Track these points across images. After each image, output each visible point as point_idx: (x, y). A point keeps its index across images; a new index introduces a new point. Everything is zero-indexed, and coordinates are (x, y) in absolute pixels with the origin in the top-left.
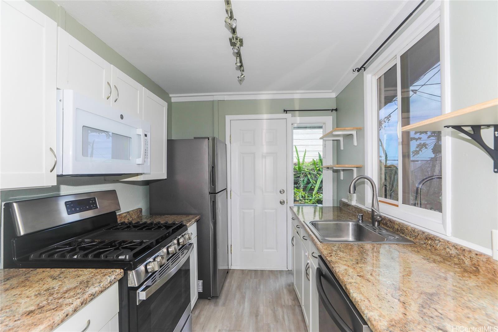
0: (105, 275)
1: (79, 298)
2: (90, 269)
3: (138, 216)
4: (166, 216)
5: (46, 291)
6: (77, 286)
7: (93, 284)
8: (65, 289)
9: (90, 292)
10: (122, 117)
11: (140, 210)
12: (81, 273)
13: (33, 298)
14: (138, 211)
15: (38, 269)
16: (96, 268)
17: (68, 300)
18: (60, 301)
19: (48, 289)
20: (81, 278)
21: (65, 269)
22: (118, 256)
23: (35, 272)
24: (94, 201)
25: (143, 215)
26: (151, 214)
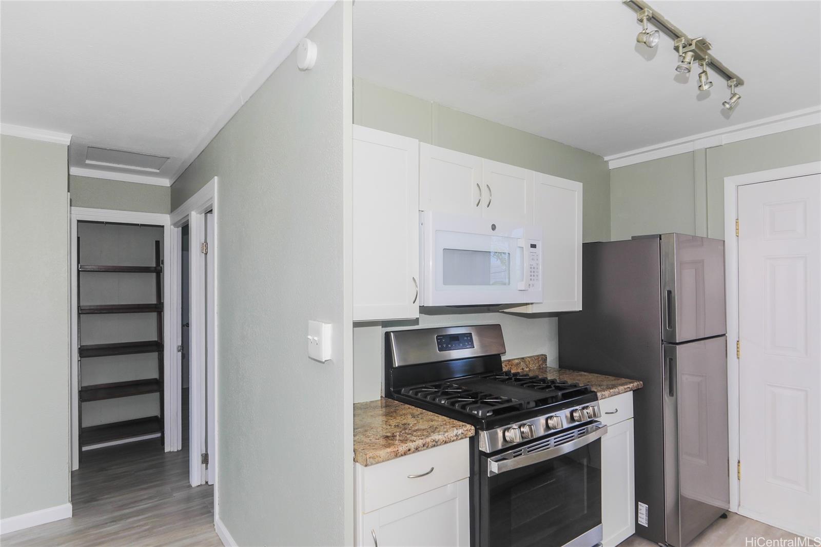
0: (454, 427)
1: (422, 439)
2: (445, 418)
3: (540, 366)
4: (583, 373)
5: (403, 425)
6: (426, 429)
7: (439, 432)
8: (416, 428)
9: (432, 438)
10: (494, 227)
11: (544, 358)
12: (436, 418)
13: (393, 427)
14: (540, 359)
15: (406, 405)
16: (450, 418)
17: (413, 437)
18: (408, 436)
19: (405, 424)
20: (433, 423)
21: (425, 411)
22: (471, 410)
23: (403, 407)
24: (469, 338)
25: (548, 366)
26: (560, 367)
